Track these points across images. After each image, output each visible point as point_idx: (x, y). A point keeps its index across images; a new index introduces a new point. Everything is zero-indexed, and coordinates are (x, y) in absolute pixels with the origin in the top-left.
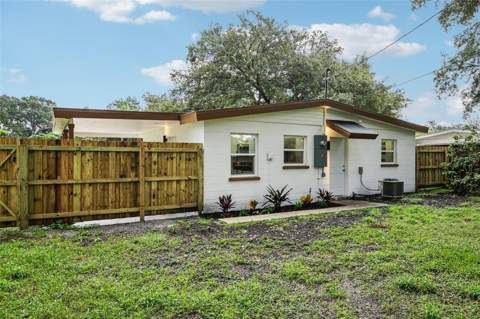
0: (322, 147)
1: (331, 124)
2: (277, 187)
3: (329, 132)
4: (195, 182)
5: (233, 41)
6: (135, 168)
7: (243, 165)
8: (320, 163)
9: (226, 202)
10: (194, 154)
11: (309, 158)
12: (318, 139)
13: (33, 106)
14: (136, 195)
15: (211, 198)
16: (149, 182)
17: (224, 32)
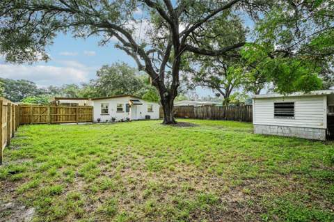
0: (128, 106)
1: (131, 100)
2: (114, 117)
3: (130, 103)
4: (91, 115)
5: (112, 71)
6: (76, 112)
7: (105, 111)
8: (128, 111)
9: (99, 120)
10: (91, 109)
11: (124, 109)
12: (127, 105)
13: (23, 84)
14: (76, 118)
15: (95, 119)
16: (79, 115)
17: (110, 66)
